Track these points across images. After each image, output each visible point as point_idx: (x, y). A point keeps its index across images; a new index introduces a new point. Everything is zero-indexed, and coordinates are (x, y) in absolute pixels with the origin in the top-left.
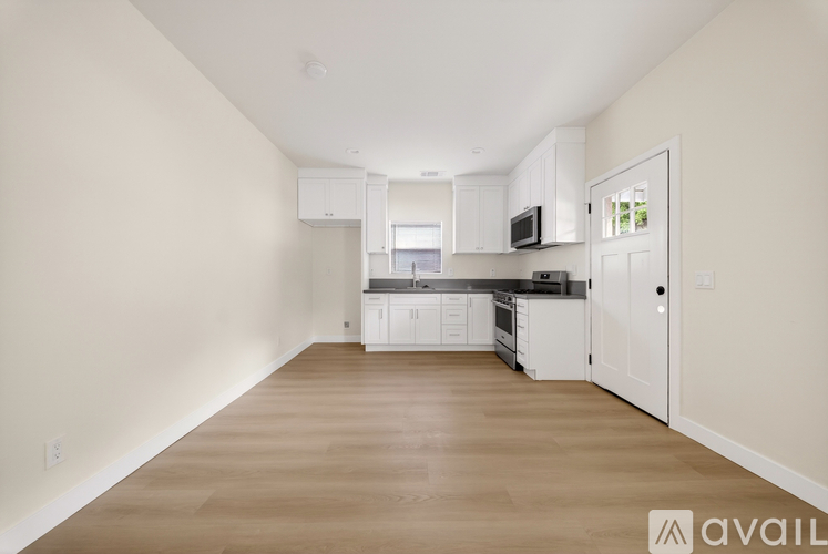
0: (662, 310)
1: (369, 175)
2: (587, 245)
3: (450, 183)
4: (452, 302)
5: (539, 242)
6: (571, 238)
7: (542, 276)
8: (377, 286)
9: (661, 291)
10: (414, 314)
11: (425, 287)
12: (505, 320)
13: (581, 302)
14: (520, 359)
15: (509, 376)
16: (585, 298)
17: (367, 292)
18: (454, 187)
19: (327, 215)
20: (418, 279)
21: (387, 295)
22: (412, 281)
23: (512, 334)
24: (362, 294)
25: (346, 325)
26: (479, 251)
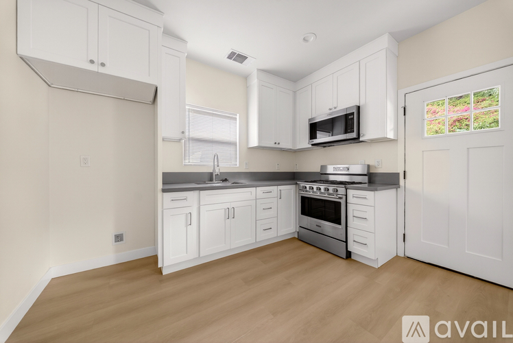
4: (265, 195)
5: (359, 137)
6: (391, 135)
8: (175, 182)
10: (230, 214)
11: (227, 180)
13: (393, 191)
14: (352, 247)
15: (342, 264)
16: (399, 187)
17: (164, 191)
18: (255, 82)
19: (92, 62)
20: (217, 171)
21: (196, 193)
22: (211, 174)
23: (340, 224)
24: (160, 194)
25: (119, 238)
26: (277, 146)
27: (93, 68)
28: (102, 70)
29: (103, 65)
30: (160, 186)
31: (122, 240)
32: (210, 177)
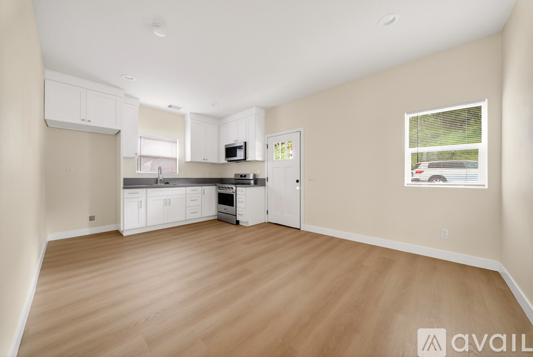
0: (298, 188)
1: (126, 95)
2: (266, 163)
3: (183, 116)
4: (192, 192)
5: (245, 159)
6: (260, 159)
7: (241, 176)
8: (130, 183)
9: (297, 181)
10: (167, 202)
11: (167, 183)
12: (226, 199)
13: (262, 188)
14: (239, 218)
15: (233, 229)
16: (265, 185)
17: (124, 188)
18: (189, 120)
19: (83, 120)
20: (161, 178)
21: (145, 190)
22: (157, 179)
23: (233, 206)
24: (122, 190)
25: (92, 218)
26: (205, 161)
27: (84, 123)
28: (88, 124)
29: (89, 121)
30: (122, 185)
31: (94, 220)
32: (156, 181)
